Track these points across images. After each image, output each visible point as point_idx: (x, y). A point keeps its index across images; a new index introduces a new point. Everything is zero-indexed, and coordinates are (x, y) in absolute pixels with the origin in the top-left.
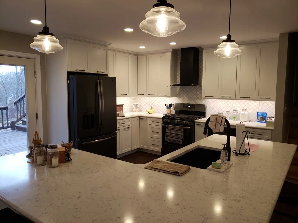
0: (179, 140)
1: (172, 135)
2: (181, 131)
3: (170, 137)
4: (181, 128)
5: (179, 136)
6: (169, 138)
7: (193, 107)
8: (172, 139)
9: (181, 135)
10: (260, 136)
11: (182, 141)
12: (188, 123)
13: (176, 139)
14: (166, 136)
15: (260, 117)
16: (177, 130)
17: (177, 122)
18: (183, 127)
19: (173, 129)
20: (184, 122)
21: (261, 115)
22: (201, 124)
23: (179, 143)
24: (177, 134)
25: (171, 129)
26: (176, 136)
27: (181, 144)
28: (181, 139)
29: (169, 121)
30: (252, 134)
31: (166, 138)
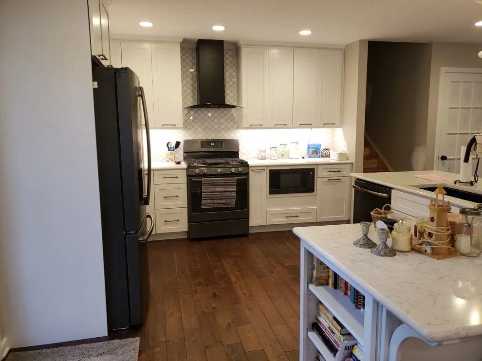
0: (229, 201)
1: (215, 196)
2: (233, 185)
4: (231, 180)
5: (228, 194)
6: (208, 201)
7: (219, 145)
8: (216, 201)
9: (232, 192)
10: (337, 173)
11: (234, 201)
12: (241, 169)
13: (224, 201)
14: (203, 200)
15: (312, 151)
16: (225, 184)
17: (219, 170)
18: (236, 178)
19: (218, 184)
20: (234, 170)
21: (313, 148)
22: (260, 169)
23: (229, 206)
24: (226, 192)
25: (213, 185)
26: (223, 195)
27: (234, 206)
28: (234, 199)
29: (205, 170)
30: (330, 172)
31: (203, 202)
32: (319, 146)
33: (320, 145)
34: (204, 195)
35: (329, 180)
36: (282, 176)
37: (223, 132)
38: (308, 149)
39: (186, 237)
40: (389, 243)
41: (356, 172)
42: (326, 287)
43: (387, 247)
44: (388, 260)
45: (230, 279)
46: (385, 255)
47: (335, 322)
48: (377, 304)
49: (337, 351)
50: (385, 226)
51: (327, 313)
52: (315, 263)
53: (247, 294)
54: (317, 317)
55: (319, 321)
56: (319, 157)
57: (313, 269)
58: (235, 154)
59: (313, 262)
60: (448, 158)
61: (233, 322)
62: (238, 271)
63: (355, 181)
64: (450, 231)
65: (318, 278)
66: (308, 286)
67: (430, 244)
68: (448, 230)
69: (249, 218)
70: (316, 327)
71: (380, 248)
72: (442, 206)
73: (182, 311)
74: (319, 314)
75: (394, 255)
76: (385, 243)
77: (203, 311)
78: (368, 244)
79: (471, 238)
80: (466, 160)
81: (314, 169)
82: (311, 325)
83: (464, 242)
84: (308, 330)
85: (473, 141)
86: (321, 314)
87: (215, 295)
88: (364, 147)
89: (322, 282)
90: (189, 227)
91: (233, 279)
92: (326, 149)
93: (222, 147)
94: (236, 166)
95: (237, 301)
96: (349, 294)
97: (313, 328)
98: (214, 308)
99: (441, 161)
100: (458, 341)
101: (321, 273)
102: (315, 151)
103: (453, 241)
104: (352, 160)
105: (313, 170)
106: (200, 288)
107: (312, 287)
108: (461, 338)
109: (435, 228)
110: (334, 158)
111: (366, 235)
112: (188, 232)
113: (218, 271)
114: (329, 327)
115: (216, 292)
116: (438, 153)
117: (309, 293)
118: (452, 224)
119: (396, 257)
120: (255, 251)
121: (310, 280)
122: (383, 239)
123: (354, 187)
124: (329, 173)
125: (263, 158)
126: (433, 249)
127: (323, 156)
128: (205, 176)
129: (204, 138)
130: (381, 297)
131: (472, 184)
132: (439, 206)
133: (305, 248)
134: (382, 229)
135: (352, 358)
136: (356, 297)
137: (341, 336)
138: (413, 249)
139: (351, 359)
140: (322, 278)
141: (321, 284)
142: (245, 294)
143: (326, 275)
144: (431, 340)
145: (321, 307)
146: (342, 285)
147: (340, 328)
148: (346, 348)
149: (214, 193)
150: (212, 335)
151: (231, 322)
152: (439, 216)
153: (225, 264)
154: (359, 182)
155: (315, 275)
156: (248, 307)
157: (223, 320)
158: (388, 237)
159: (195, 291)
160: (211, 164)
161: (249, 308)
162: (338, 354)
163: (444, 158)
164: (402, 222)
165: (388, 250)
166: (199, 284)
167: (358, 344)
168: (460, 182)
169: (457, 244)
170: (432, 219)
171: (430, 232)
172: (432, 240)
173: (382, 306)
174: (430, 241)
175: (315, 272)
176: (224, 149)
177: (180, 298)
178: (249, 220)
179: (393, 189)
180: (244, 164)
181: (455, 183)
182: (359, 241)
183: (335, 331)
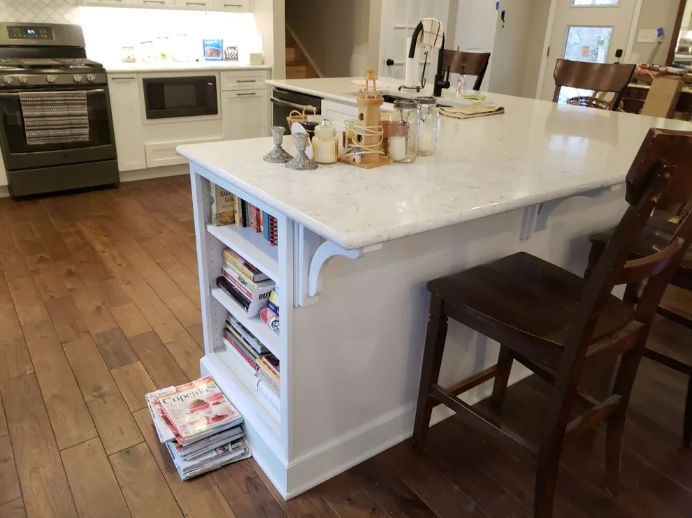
0: (77, 131)
1: (49, 123)
2: (80, 104)
3: (45, 127)
4: (76, 95)
5: (74, 120)
6: (39, 133)
7: (44, 34)
8: (51, 133)
9: (81, 115)
10: (250, 83)
11: (86, 131)
12: (92, 77)
13: (68, 132)
14: (28, 130)
15: (211, 49)
16: (67, 103)
17: (51, 79)
18: (85, 92)
19: (52, 104)
20: (78, 78)
21: (212, 45)
22: (125, 76)
23: (80, 140)
24: (69, 116)
25: (42, 105)
26: (66, 121)
27: (88, 140)
28: (86, 127)
29: (23, 78)
30: (238, 82)
31: (28, 134)
32: (221, 43)
33: (222, 41)
34: (28, 122)
35: (238, 94)
36: (166, 89)
37: (48, 10)
38: (204, 47)
39: (8, 195)
40: (309, 152)
41: (276, 78)
42: (233, 226)
43: (306, 157)
44: (308, 175)
45: (93, 249)
46: (304, 168)
47: (246, 269)
48: (292, 223)
49: (249, 303)
50: (303, 130)
51: (235, 260)
52: (213, 195)
53: (124, 264)
54: (222, 269)
55: (226, 273)
56: (222, 60)
57: (211, 203)
58: (79, 52)
59: (210, 194)
60: (395, 62)
61: (104, 304)
62: (106, 237)
63: (274, 92)
64: (383, 131)
65: (219, 215)
66: (206, 228)
67: (358, 149)
68: (380, 130)
69: (115, 158)
70: (222, 282)
71: (298, 160)
72: (373, 97)
73: (15, 301)
74: (226, 264)
75: (317, 167)
76: (303, 153)
77: (52, 297)
78: (283, 157)
79: (407, 140)
80: (412, 55)
81: (214, 77)
82: (215, 280)
83: (398, 145)
84: (211, 288)
85: (420, 28)
86: (228, 263)
87: (70, 273)
88: (286, 47)
89: (226, 220)
90: (10, 178)
91: (98, 247)
92: (231, 48)
93: (50, 37)
94: (80, 72)
95: (108, 275)
96: (262, 230)
97: (218, 284)
98: (71, 290)
99: (387, 67)
100: (380, 247)
101: (223, 207)
102: (216, 50)
103: (385, 145)
104: (270, 63)
105: (213, 79)
106: (42, 266)
107: (212, 229)
108: (383, 242)
109: (364, 128)
110: (244, 62)
111: (279, 146)
112: (10, 187)
113: (72, 240)
114: (239, 278)
115: (73, 268)
116: (383, 57)
117: (209, 237)
118: (386, 124)
119: (318, 170)
120: (132, 208)
121: (209, 220)
122: (300, 147)
123: (272, 100)
124: (237, 84)
125: (130, 60)
126: (362, 156)
127: (227, 59)
128: (24, 87)
129: (12, 20)
130: (295, 213)
131: (418, 89)
132: (369, 97)
133: (196, 174)
134: (299, 134)
135: (270, 308)
136: (270, 230)
137: (255, 284)
138: (339, 160)
139: (268, 309)
140: (225, 215)
141: (226, 223)
142: (120, 265)
143: (230, 209)
144: (350, 247)
145: (227, 254)
146: (252, 219)
147: (251, 274)
148: (261, 297)
149: (47, 119)
150: (72, 326)
151: (99, 304)
152: (369, 110)
153: (83, 229)
154: (279, 92)
155: (214, 211)
156: (126, 282)
157: (86, 303)
158: (306, 145)
159: (36, 271)
160: (34, 67)
161: (128, 283)
162: (251, 307)
163: (390, 63)
164: (325, 125)
165: (307, 161)
166: (41, 260)
167: (276, 289)
168: (405, 87)
169: (391, 149)
170: (361, 117)
171: (360, 134)
172: (361, 145)
173: (298, 225)
174: (359, 146)
175: (214, 207)
176: (55, 41)
177: (8, 283)
178: (117, 163)
179: (323, 99)
180: (97, 68)
181: (400, 89)
182: (271, 155)
183: (247, 280)
